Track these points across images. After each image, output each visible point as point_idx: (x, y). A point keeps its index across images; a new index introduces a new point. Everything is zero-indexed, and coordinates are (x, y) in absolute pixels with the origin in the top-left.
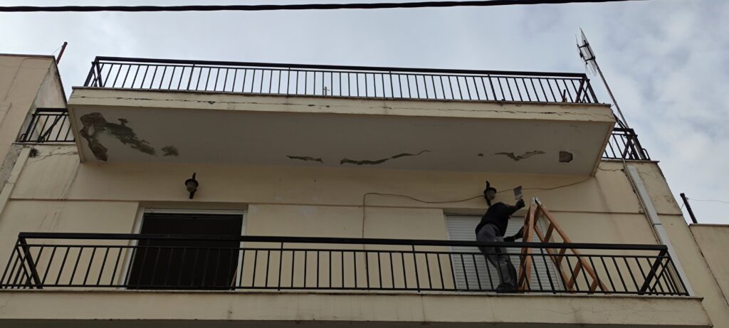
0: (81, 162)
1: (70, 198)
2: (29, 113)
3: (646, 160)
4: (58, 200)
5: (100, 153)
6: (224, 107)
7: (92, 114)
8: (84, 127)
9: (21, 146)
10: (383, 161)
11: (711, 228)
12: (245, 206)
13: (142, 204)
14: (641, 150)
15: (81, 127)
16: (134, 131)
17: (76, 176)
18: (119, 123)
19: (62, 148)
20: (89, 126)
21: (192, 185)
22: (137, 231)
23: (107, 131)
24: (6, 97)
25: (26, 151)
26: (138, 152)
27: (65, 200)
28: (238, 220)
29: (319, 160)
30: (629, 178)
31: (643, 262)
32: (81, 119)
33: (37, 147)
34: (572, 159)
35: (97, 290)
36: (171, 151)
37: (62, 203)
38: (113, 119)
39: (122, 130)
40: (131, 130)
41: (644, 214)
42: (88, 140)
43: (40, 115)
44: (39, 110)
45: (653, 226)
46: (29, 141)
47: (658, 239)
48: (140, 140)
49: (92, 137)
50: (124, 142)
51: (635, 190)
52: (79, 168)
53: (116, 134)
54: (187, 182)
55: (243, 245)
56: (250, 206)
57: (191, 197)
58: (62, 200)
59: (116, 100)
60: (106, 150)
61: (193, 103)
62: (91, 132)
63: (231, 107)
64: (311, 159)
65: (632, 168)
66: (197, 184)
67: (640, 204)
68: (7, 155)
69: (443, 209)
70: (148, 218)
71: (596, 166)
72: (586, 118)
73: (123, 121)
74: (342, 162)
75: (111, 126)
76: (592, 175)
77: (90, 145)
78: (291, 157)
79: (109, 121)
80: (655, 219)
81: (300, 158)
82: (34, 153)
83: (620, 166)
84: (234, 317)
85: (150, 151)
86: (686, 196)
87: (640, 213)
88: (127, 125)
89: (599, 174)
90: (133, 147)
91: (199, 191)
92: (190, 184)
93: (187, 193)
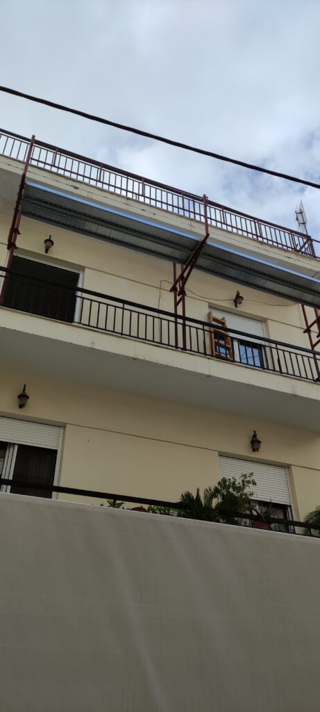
12: (83, 269)
22: (6, 266)
28: (75, 277)
54: (46, 241)
55: (79, 294)
56: (86, 270)
57: (46, 252)
59: (7, 166)
61: (63, 185)
66: (52, 243)
69: (209, 303)
84: (96, 347)
91: (53, 249)
92: (48, 243)
93: (44, 249)
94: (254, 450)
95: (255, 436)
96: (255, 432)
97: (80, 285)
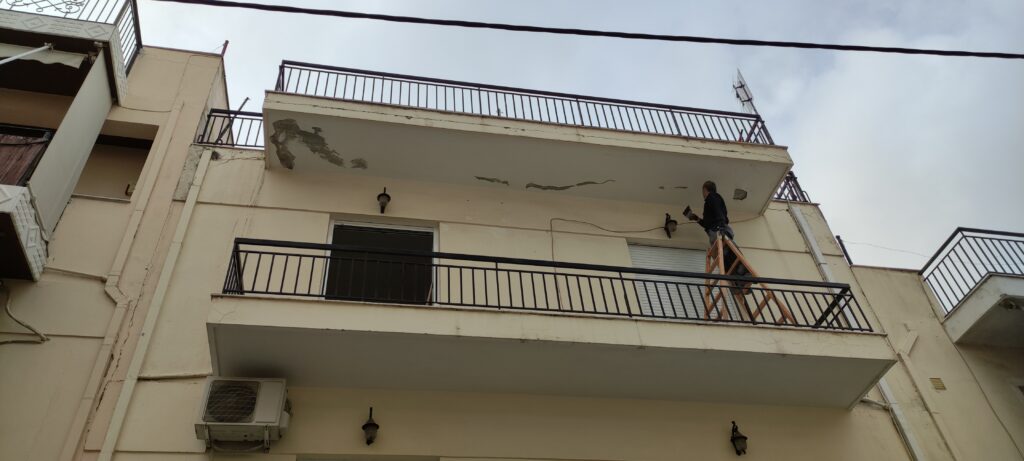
0: (266, 168)
1: (259, 205)
2: (203, 113)
3: (805, 202)
4: (247, 206)
5: (287, 161)
6: (422, 123)
7: (287, 120)
8: (276, 134)
9: (201, 148)
10: (567, 187)
11: (870, 271)
12: (436, 224)
13: (333, 216)
14: (801, 192)
15: (273, 132)
16: (327, 141)
17: (263, 183)
18: (313, 131)
19: (244, 152)
20: (281, 132)
21: (384, 198)
22: (330, 242)
23: (298, 138)
24: (178, 94)
25: (207, 154)
26: (326, 162)
27: (255, 207)
28: (428, 238)
29: (506, 183)
30: (794, 218)
31: (820, 298)
32: (274, 124)
33: (217, 150)
34: (745, 196)
35: (294, 298)
36: (360, 164)
37: (252, 209)
38: (306, 126)
39: (314, 139)
40: (323, 139)
41: (809, 253)
42: (278, 147)
43: (216, 116)
44: (213, 111)
45: (819, 265)
46: (208, 143)
47: (824, 278)
48: (331, 149)
49: (281, 144)
50: (314, 151)
51: (801, 230)
52: (264, 175)
53: (307, 142)
54: (379, 196)
55: (436, 261)
56: (441, 224)
57: (382, 211)
58: (251, 206)
60: (293, 157)
61: (390, 117)
62: (281, 138)
63: (429, 124)
64: (499, 181)
65: (797, 209)
66: (389, 198)
67: (805, 243)
68: (188, 157)
69: (627, 238)
70: (339, 231)
71: (766, 205)
72: (767, 159)
73: (317, 130)
74: (528, 186)
75: (304, 134)
76: (761, 213)
77: (278, 152)
78: (479, 178)
79: (302, 128)
80: (821, 259)
81: (488, 180)
82: (215, 156)
83: (785, 206)
84: (462, 333)
85: (338, 162)
86: (842, 238)
87: (806, 253)
88: (320, 134)
89: (767, 213)
90: (321, 157)
91: (390, 205)
92: (383, 199)
93: (379, 208)
94: (739, 453)
95: (735, 429)
96: (733, 423)
97: (436, 249)
